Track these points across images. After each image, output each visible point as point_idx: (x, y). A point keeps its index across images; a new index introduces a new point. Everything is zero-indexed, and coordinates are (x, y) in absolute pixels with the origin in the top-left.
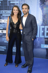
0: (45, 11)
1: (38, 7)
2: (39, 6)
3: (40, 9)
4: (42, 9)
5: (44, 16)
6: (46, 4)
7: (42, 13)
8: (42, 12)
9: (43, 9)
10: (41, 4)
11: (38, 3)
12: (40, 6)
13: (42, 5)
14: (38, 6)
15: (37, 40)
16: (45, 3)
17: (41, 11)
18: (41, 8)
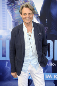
0: (16, 15)
1: (5, 9)
2: (7, 6)
3: (8, 12)
4: (12, 11)
5: (15, 23)
6: (17, 4)
8: (11, 17)
9: (14, 12)
10: (8, 3)
12: (8, 7)
13: (10, 5)
14: (4, 6)
15: (6, 66)
18: (9, 9)
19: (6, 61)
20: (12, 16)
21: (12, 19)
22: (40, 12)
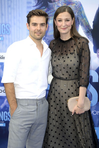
10: (38, 7)
16: (50, 4)
22: (93, 22)
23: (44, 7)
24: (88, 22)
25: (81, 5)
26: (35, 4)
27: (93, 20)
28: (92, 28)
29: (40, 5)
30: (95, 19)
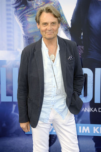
0: (30, 26)
1: (10, 14)
2: (14, 9)
3: (16, 20)
4: (23, 19)
5: (28, 40)
6: (32, 6)
7: (24, 31)
9: (26, 20)
10: (17, 5)
11: (9, 3)
12: (16, 11)
13: (20, 9)
14: (10, 10)
15: (13, 112)
16: (29, 2)
17: (20, 25)
18: (18, 15)
19: (12, 103)
20: (23, 27)
21: (23, 33)
22: (71, 21)
23: (23, 5)
24: (66, 20)
25: (59, 4)
26: (14, 2)
27: (71, 19)
28: (70, 26)
29: (19, 3)
30: (72, 18)
